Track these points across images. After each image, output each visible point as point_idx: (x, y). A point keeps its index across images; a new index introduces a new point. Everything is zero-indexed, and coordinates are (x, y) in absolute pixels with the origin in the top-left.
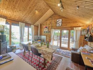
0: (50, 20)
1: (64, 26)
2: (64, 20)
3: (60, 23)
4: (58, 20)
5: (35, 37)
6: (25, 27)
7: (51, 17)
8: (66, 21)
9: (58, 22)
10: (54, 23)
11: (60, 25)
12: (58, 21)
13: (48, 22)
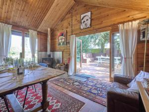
0: (68, 18)
1: (97, 27)
2: (95, 13)
3: (87, 20)
4: (82, 16)
5: (41, 54)
6: (13, 34)
7: (69, 12)
8: (100, 13)
9: (83, 19)
10: (76, 22)
11: (88, 25)
12: (84, 17)
13: (65, 23)
